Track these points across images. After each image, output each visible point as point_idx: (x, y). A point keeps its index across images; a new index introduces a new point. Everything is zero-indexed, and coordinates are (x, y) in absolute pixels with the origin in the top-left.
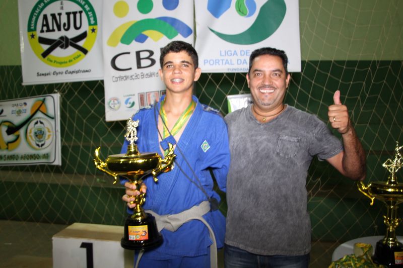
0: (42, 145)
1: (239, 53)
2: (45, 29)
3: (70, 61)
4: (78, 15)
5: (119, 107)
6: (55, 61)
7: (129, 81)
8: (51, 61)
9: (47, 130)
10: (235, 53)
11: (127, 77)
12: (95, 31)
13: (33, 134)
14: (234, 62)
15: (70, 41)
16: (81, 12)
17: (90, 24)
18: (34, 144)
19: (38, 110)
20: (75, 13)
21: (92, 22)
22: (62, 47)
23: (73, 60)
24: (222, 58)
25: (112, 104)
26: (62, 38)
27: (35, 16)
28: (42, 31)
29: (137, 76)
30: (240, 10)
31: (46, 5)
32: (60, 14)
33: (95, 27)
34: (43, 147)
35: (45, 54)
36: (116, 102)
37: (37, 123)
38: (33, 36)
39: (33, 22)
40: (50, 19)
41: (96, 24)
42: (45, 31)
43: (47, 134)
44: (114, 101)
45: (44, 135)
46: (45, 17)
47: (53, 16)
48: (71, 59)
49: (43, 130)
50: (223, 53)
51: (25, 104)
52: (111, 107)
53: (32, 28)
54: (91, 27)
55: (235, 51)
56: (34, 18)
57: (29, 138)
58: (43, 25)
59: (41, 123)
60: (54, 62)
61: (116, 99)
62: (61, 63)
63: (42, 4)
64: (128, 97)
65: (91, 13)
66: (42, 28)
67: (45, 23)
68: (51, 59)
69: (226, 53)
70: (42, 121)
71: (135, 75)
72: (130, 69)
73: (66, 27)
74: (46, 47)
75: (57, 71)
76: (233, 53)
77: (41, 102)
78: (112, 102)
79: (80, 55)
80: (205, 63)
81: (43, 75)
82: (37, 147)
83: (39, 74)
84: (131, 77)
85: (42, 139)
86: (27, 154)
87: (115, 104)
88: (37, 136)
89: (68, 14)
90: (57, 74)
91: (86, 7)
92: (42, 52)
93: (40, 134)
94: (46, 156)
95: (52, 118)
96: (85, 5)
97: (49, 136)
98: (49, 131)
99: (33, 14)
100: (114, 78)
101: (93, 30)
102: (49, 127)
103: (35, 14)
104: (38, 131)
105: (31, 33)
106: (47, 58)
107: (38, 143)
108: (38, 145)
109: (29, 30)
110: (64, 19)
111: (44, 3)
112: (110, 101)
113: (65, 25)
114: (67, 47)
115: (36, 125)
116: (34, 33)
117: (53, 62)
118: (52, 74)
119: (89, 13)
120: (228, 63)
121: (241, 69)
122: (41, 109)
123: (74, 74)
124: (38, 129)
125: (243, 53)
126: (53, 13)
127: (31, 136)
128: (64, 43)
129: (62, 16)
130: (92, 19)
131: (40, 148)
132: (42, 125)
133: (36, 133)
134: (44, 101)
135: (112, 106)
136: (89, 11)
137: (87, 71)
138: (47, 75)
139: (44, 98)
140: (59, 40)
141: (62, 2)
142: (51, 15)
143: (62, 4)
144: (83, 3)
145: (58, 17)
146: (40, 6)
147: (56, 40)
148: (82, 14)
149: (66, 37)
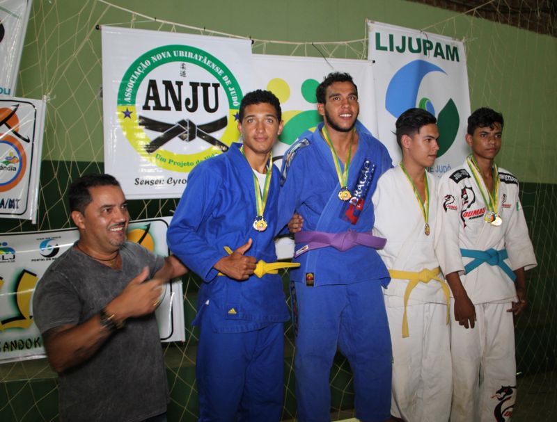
2: (152, 103)
4: (211, 90)
6: (170, 161)
8: (164, 160)
15: (197, 128)
16: (216, 86)
17: (231, 106)
20: (206, 86)
21: (236, 104)
26: (183, 123)
27: (133, 80)
28: (146, 107)
31: (154, 65)
32: (179, 84)
38: (127, 114)
39: (129, 90)
40: (161, 89)
42: (152, 108)
46: (153, 84)
47: (168, 84)
48: (200, 160)
53: (128, 99)
54: (234, 112)
56: (131, 84)
58: (148, 98)
60: (169, 163)
62: (182, 165)
63: (148, 63)
65: (233, 89)
66: (147, 103)
67: (151, 94)
68: (163, 156)
73: (190, 106)
74: (153, 135)
75: (175, 179)
77: (144, 232)
83: (139, 181)
89: (194, 86)
90: (175, 183)
91: (225, 78)
96: (223, 75)
101: (238, 117)
103: (133, 76)
105: (124, 108)
106: (154, 154)
109: (121, 101)
110: (187, 93)
111: (151, 61)
113: (188, 101)
114: (192, 138)
116: (130, 108)
117: (168, 161)
118: (165, 183)
119: (230, 89)
122: (142, 244)
126: (167, 79)
128: (188, 131)
129: (182, 87)
130: (235, 99)
134: (147, 229)
136: (231, 86)
138: (156, 184)
139: (148, 223)
140: (179, 126)
141: (183, 65)
142: (165, 82)
143: (183, 68)
144: (220, 72)
145: (176, 88)
146: (143, 65)
147: (172, 125)
148: (219, 88)
149: (191, 123)
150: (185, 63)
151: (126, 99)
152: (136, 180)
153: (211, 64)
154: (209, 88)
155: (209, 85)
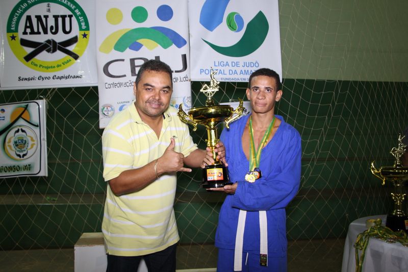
0: (24, 155)
1: (230, 64)
2: (28, 30)
3: (58, 66)
4: (67, 19)
5: (113, 114)
6: (40, 66)
7: (122, 88)
8: (36, 65)
9: (29, 139)
10: (227, 64)
11: (121, 84)
12: (87, 36)
13: (12, 144)
14: (227, 72)
15: (58, 45)
16: (70, 16)
17: (81, 29)
18: (13, 154)
19: (20, 117)
20: (64, 17)
21: (84, 27)
22: (48, 51)
23: (62, 65)
24: (216, 68)
25: (105, 111)
26: (49, 41)
27: (16, 16)
28: (25, 33)
29: (131, 83)
30: (231, 26)
31: (30, 6)
32: (46, 17)
33: (86, 32)
34: (25, 157)
35: (28, 58)
36: (109, 109)
37: (18, 131)
38: (13, 38)
39: (14, 23)
40: (34, 21)
41: (88, 29)
42: (28, 33)
43: (31, 143)
44: (107, 108)
45: (26, 145)
46: (29, 18)
47: (39, 18)
48: (59, 64)
49: (24, 139)
50: (217, 64)
51: (3, 111)
52: (104, 114)
54: (83, 33)
55: (227, 62)
56: (15, 19)
57: (8, 148)
58: (26, 27)
59: (23, 131)
61: (110, 106)
62: (47, 68)
63: (25, 5)
64: (122, 104)
65: (82, 18)
66: (25, 30)
67: (28, 25)
68: (36, 63)
69: (220, 64)
70: (24, 129)
71: (129, 82)
72: (125, 76)
73: (54, 31)
74: (29, 50)
75: (43, 76)
76: (225, 63)
77: (24, 109)
78: (105, 109)
79: (70, 60)
80: (201, 72)
81: (26, 79)
82: (18, 158)
83: (21, 78)
84: (126, 84)
85: (23, 149)
86: (4, 166)
87: (109, 111)
88: (17, 145)
89: (56, 17)
90: (43, 79)
91: (77, 11)
92: (25, 55)
93: (21, 144)
94: (28, 167)
95: (37, 126)
96: (75, 9)
97: (32, 145)
98: (32, 140)
99: (14, 14)
100: (107, 85)
101: (85, 36)
102: (33, 135)
104: (18, 140)
105: (11, 34)
106: (30, 62)
107: (18, 153)
108: (19, 156)
109: (9, 31)
110: (51, 22)
111: (27, 3)
112: (104, 108)
113: (52, 28)
114: (54, 51)
115: (17, 134)
116: (15, 34)
117: (39, 66)
118: (37, 79)
119: (80, 18)
120: (222, 73)
121: (233, 79)
122: (22, 116)
123: (63, 80)
124: (19, 138)
125: (233, 65)
126: (38, 14)
127: (10, 146)
128: (52, 46)
129: (48, 19)
130: (83, 24)
131: (22, 158)
132: (24, 134)
133: (16, 142)
134: (26, 108)
135: (106, 113)
136: (80, 16)
137: (77, 77)
138: (31, 80)
139: (26, 104)
140: (46, 44)
141: (49, 4)
142: (37, 17)
143: (48, 6)
144: (73, 7)
145: (44, 19)
146: (22, 6)
147: (42, 43)
148: (72, 18)
149: (53, 41)
150: (50, 3)
151: (12, 29)
152: (19, 78)
153: (67, 3)
154: (66, 18)
155: (66, 16)
